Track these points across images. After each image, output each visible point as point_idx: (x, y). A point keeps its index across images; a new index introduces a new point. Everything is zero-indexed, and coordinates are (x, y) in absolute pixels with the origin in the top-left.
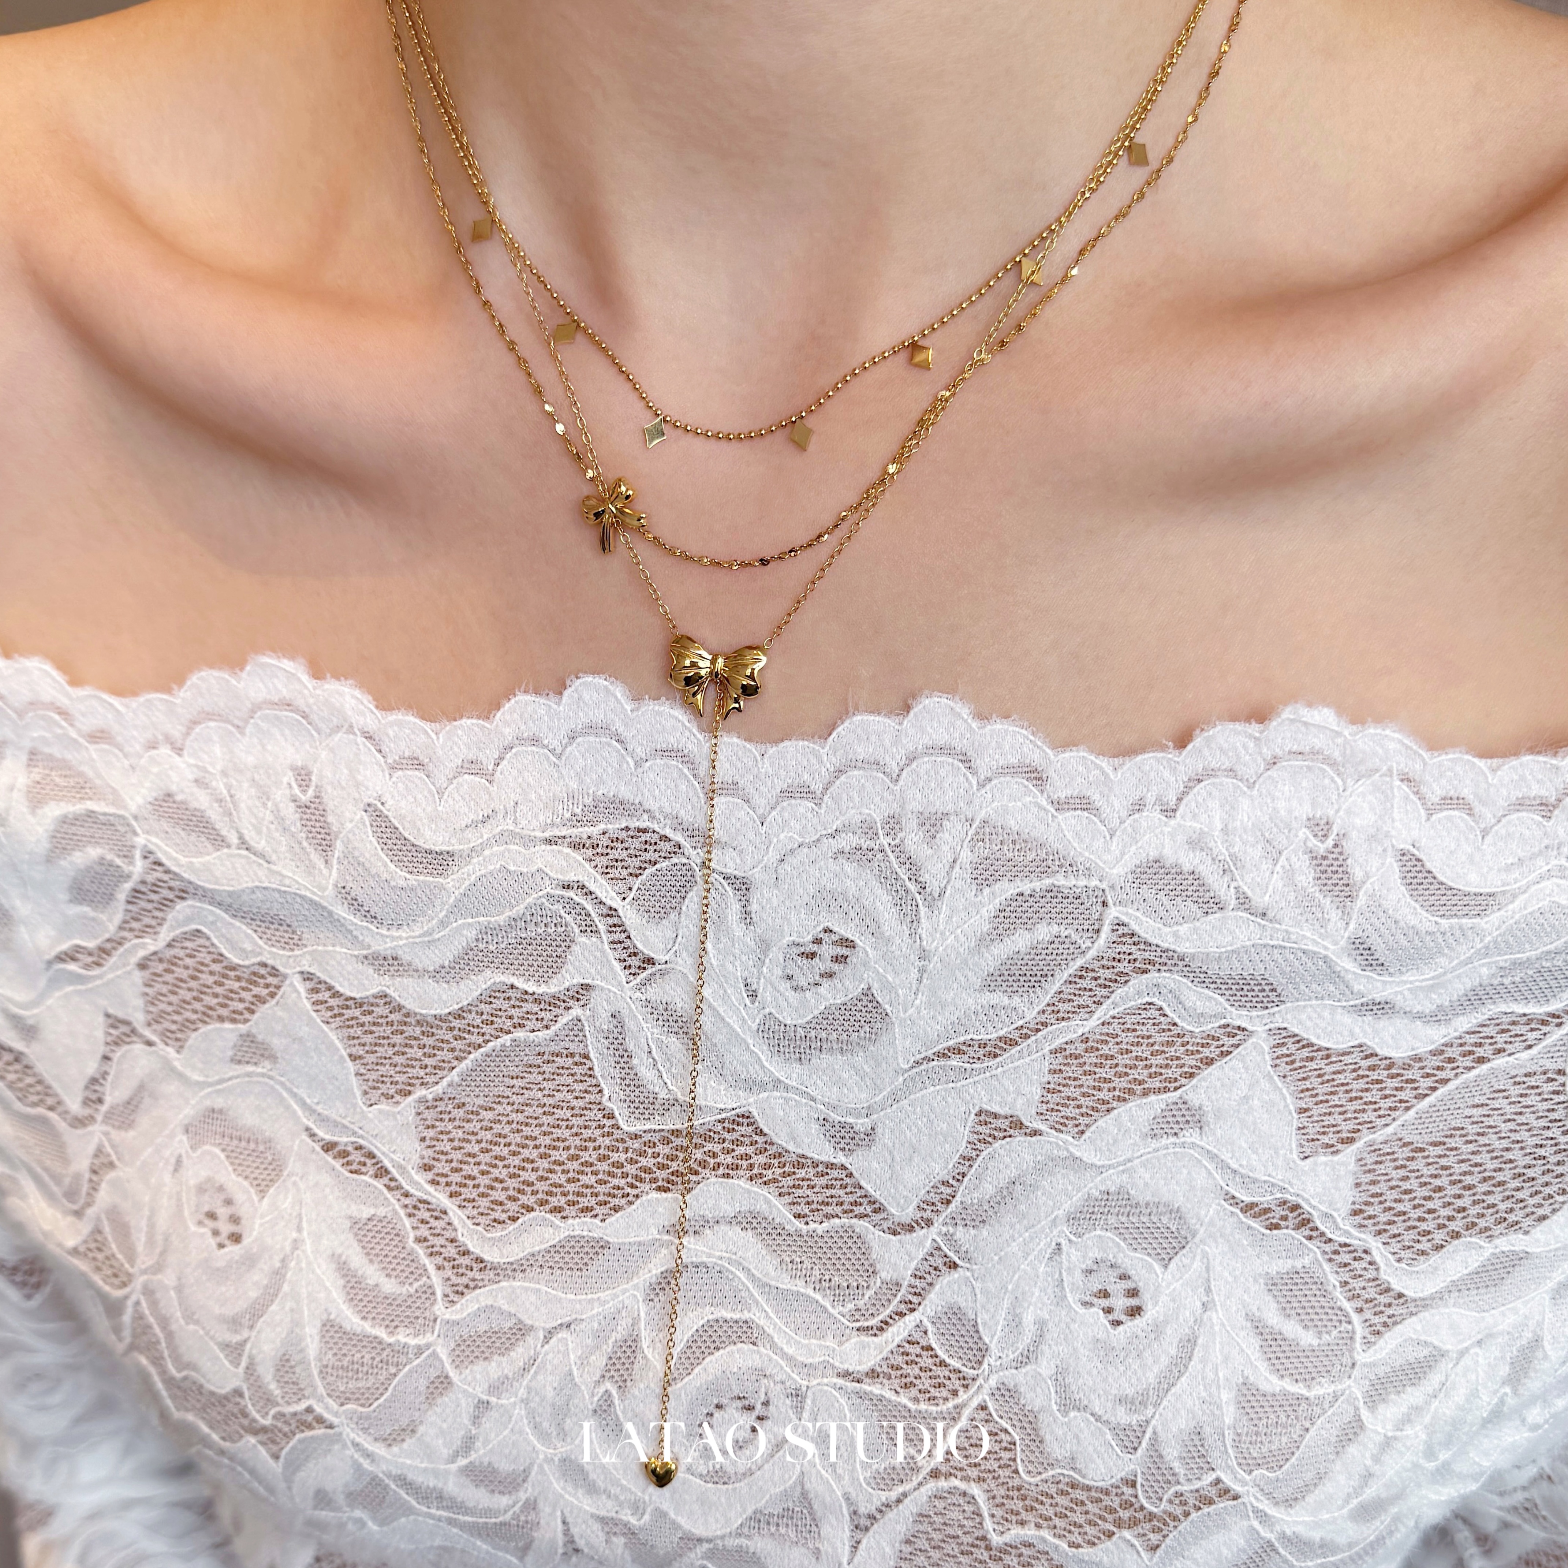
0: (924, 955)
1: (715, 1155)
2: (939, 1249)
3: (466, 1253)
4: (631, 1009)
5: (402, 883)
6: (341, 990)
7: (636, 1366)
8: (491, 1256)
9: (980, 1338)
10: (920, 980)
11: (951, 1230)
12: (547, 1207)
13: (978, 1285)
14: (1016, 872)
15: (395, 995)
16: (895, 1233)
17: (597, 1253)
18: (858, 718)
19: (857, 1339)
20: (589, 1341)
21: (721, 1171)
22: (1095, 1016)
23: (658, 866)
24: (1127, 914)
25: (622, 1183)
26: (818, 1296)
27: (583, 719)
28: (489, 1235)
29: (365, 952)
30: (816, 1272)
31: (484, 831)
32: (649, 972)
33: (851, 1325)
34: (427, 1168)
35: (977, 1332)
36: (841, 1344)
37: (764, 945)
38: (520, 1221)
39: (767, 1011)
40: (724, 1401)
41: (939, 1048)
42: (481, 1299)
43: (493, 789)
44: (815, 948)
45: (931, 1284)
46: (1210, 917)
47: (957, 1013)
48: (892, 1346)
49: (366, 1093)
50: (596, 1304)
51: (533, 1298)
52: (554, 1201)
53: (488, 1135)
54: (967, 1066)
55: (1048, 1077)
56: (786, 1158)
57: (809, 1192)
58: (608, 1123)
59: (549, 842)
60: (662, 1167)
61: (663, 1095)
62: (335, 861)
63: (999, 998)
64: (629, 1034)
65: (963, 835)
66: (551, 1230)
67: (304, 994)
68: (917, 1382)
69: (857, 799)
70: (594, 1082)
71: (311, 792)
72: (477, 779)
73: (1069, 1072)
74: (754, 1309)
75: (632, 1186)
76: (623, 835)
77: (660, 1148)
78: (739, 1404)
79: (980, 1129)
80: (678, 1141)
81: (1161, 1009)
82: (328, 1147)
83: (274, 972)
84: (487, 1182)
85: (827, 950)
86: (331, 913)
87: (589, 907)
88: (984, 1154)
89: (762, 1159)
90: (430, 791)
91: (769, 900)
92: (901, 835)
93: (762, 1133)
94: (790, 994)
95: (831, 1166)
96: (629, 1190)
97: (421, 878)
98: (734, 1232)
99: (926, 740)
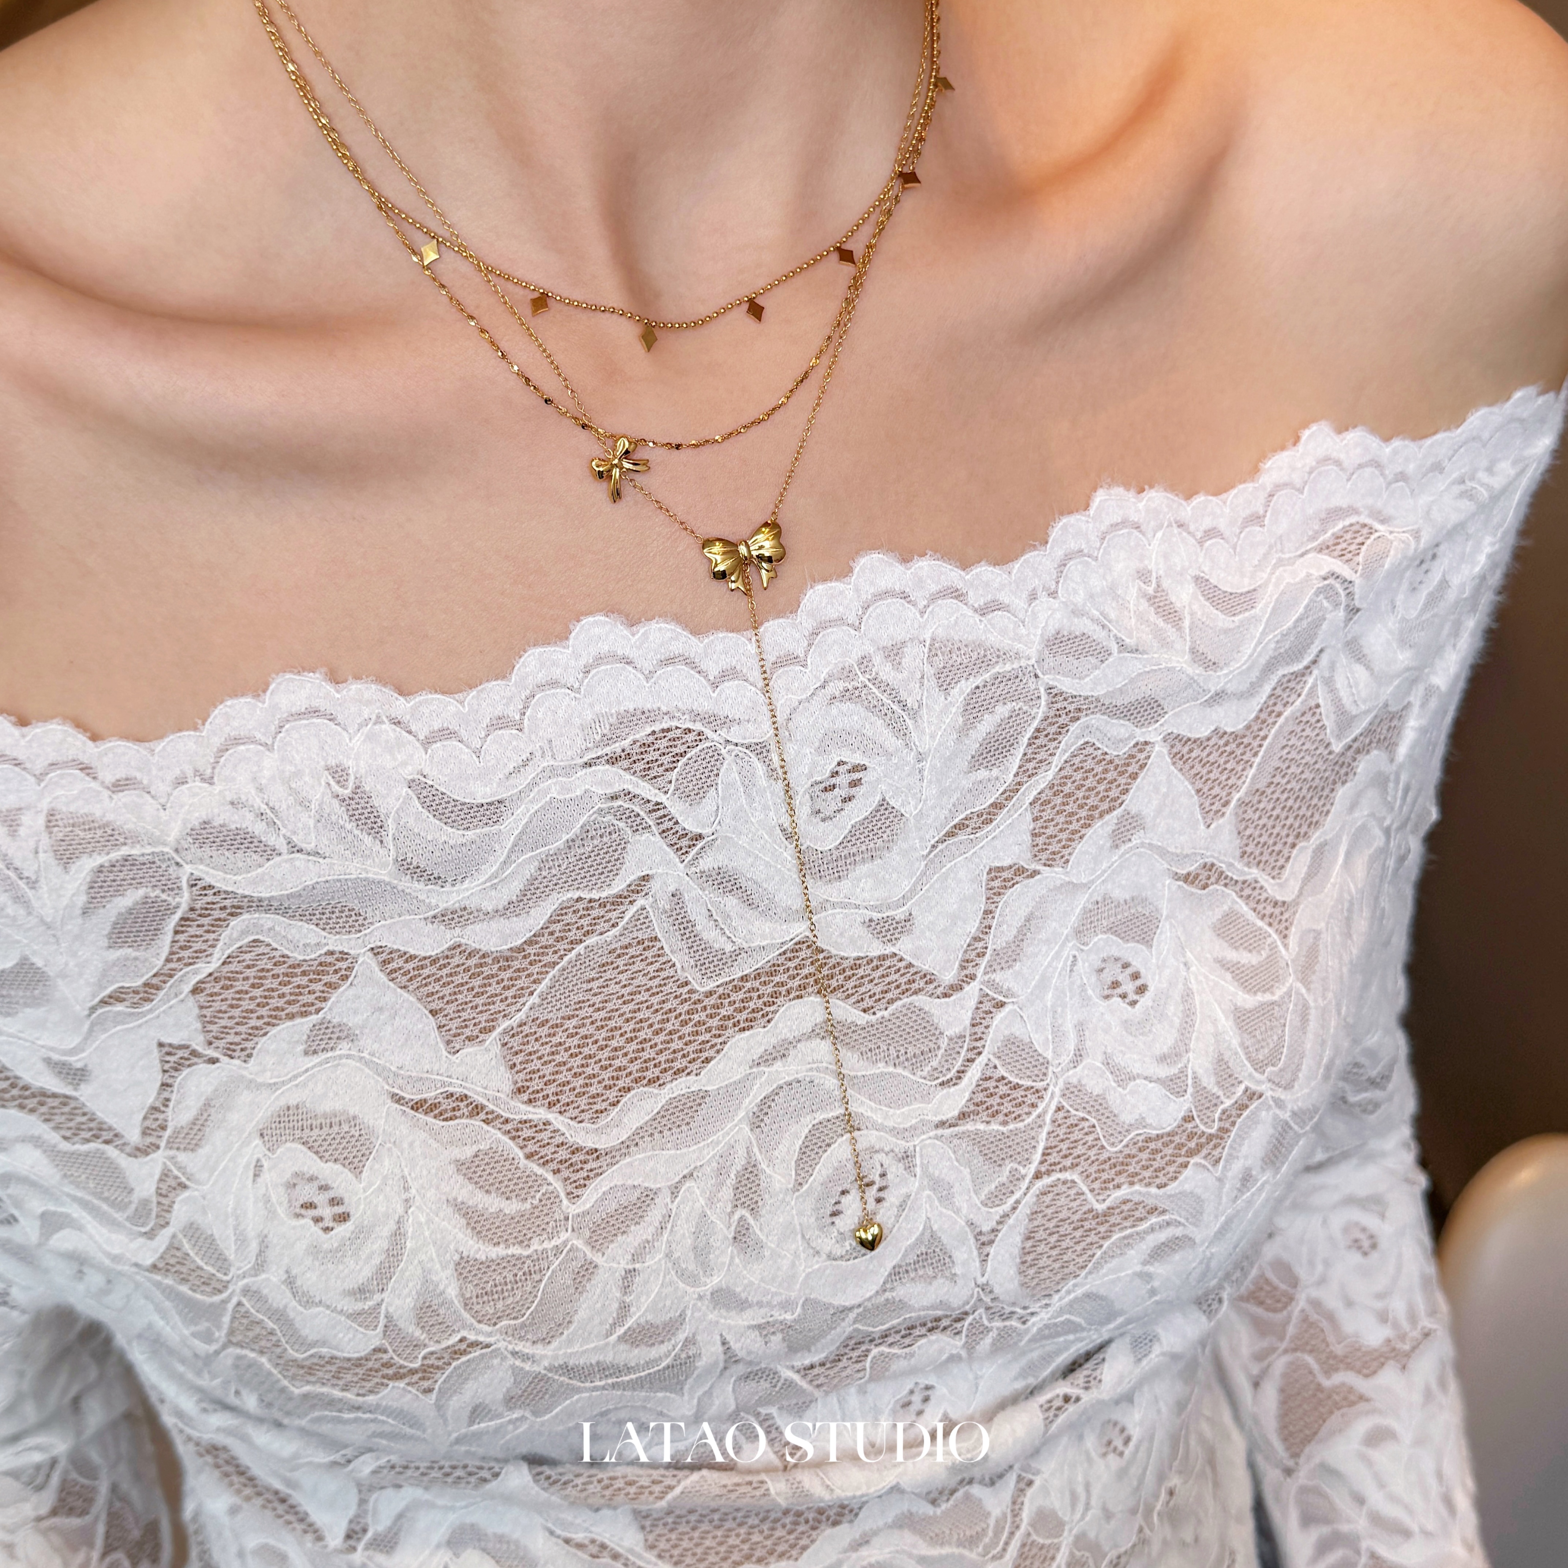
0: (921, 757)
1: (783, 984)
2: (985, 995)
3: (579, 1149)
4: (690, 885)
6: (415, 953)
7: (764, 1186)
8: (602, 1143)
9: (1039, 1055)
10: (922, 780)
11: (992, 976)
12: (645, 1081)
13: (1024, 1013)
15: (468, 942)
16: (946, 995)
17: (700, 1104)
19: (941, 1093)
20: (713, 1181)
21: (792, 995)
22: (1054, 764)
23: (688, 756)
24: (1053, 679)
25: (707, 1036)
26: (900, 1071)
27: (591, 655)
28: (596, 1126)
29: (433, 913)
30: (893, 1051)
31: (527, 773)
32: (699, 846)
34: (522, 1090)
35: (1035, 1051)
38: (623, 1102)
39: (806, 846)
41: (948, 829)
42: (605, 1183)
43: (526, 735)
44: (833, 781)
45: (988, 1027)
46: (1106, 663)
47: (956, 796)
48: (972, 1088)
49: (449, 1042)
50: (710, 1148)
51: (653, 1164)
52: (650, 1074)
54: (973, 836)
55: (1033, 825)
56: (844, 964)
57: (870, 987)
58: (684, 990)
59: (588, 765)
60: (742, 1010)
61: (729, 948)
62: (390, 839)
63: (983, 774)
64: (690, 906)
65: (921, 655)
66: (653, 1100)
67: (377, 968)
68: (1001, 1108)
70: (664, 959)
71: (352, 786)
72: (508, 731)
73: (1046, 816)
75: (718, 1036)
77: (734, 996)
79: (993, 884)
80: (747, 985)
81: (1093, 745)
82: (418, 1105)
83: (343, 956)
84: (582, 1082)
85: (844, 779)
86: (394, 887)
87: (637, 809)
88: (1002, 904)
89: (824, 973)
90: (467, 754)
92: (875, 670)
93: (819, 951)
94: (822, 826)
95: (883, 958)
96: (715, 1041)
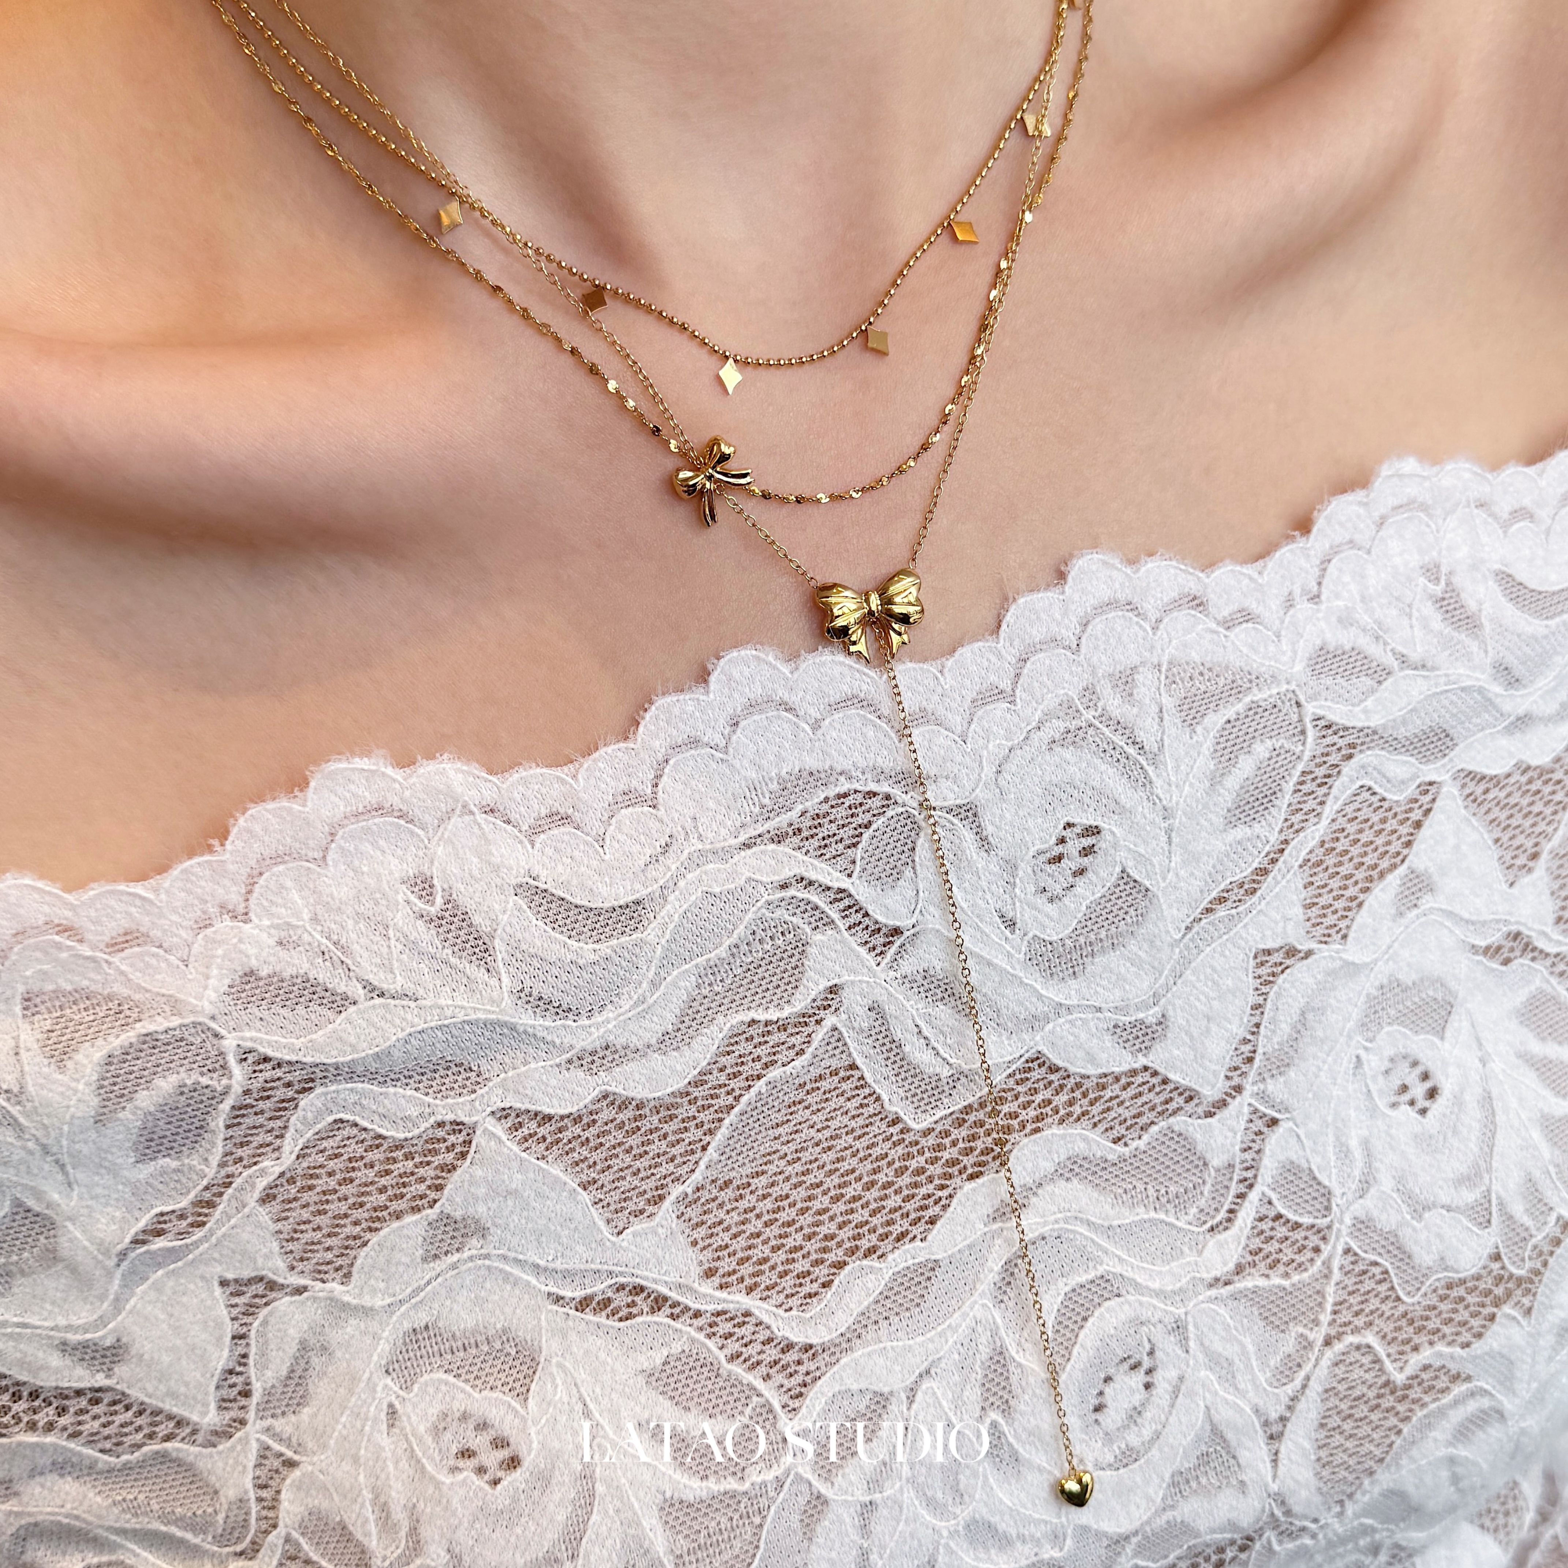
0: (1167, 813)
1: (1015, 1115)
2: (1256, 1111)
3: (790, 1346)
4: (890, 994)
5: (593, 957)
6: (552, 1111)
7: (1014, 1379)
8: (817, 1336)
9: (1319, 1184)
10: (1170, 843)
11: (1262, 1086)
12: (860, 1253)
13: (1301, 1132)
14: (1215, 701)
15: (619, 1090)
16: (1210, 1115)
17: (929, 1279)
18: (1021, 601)
19: (1212, 1242)
20: (957, 1377)
21: (1029, 1127)
22: (1325, 815)
23: (874, 826)
24: (1321, 707)
25: (930, 1189)
26: (1162, 1216)
27: (738, 702)
28: (808, 1315)
29: (568, 1056)
30: (1151, 1191)
31: (669, 862)
32: (898, 943)
33: (1201, 1230)
34: (710, 1273)
35: (1315, 1178)
36: (1200, 1253)
37: (1010, 866)
38: (836, 1282)
39: (1031, 935)
40: (1112, 1371)
41: (1204, 904)
42: (826, 1390)
43: (661, 813)
44: (1060, 849)
45: (1258, 1152)
46: (1385, 684)
47: (1211, 862)
48: (1247, 1231)
49: (608, 1222)
50: (949, 1334)
51: (881, 1361)
52: (864, 1244)
53: (768, 1204)
54: (1234, 911)
55: (1304, 894)
56: (1087, 1084)
57: (1120, 1110)
58: (894, 1130)
59: (747, 846)
60: (968, 1151)
61: (945, 1072)
62: (501, 965)
63: (1241, 832)
64: (892, 1022)
65: (1156, 683)
66: (872, 1277)
67: (504, 1137)
68: (1281, 1256)
69: (1049, 683)
70: (867, 1091)
71: (439, 901)
72: (638, 809)
73: (1318, 881)
74: (1106, 1259)
75: (942, 1187)
76: (825, 807)
77: (955, 1133)
78: (1126, 1366)
79: (1260, 971)
80: (972, 1118)
81: (1370, 789)
82: (583, 1304)
83: (457, 1126)
84: (783, 1257)
85: (1073, 846)
86: (513, 1028)
87: (815, 899)
88: (1272, 995)
89: (1063, 1098)
90: (586, 843)
91: (1002, 817)
92: (1099, 705)
93: (1054, 1069)
94: (1049, 908)
95: (1134, 1073)
96: (940, 1193)
97: (615, 942)
98: (1061, 1188)
99: (1093, 602)
